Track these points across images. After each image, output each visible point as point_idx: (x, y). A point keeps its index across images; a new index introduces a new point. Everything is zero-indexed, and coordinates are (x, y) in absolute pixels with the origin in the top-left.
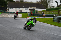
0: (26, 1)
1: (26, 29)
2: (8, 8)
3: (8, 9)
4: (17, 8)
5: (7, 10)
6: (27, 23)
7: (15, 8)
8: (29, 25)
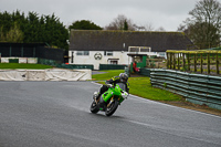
0: (143, 28)
1: (99, 112)
2: (70, 52)
3: (70, 55)
4: (102, 53)
5: (68, 58)
6: (100, 95)
7: (95, 52)
8: (109, 100)
